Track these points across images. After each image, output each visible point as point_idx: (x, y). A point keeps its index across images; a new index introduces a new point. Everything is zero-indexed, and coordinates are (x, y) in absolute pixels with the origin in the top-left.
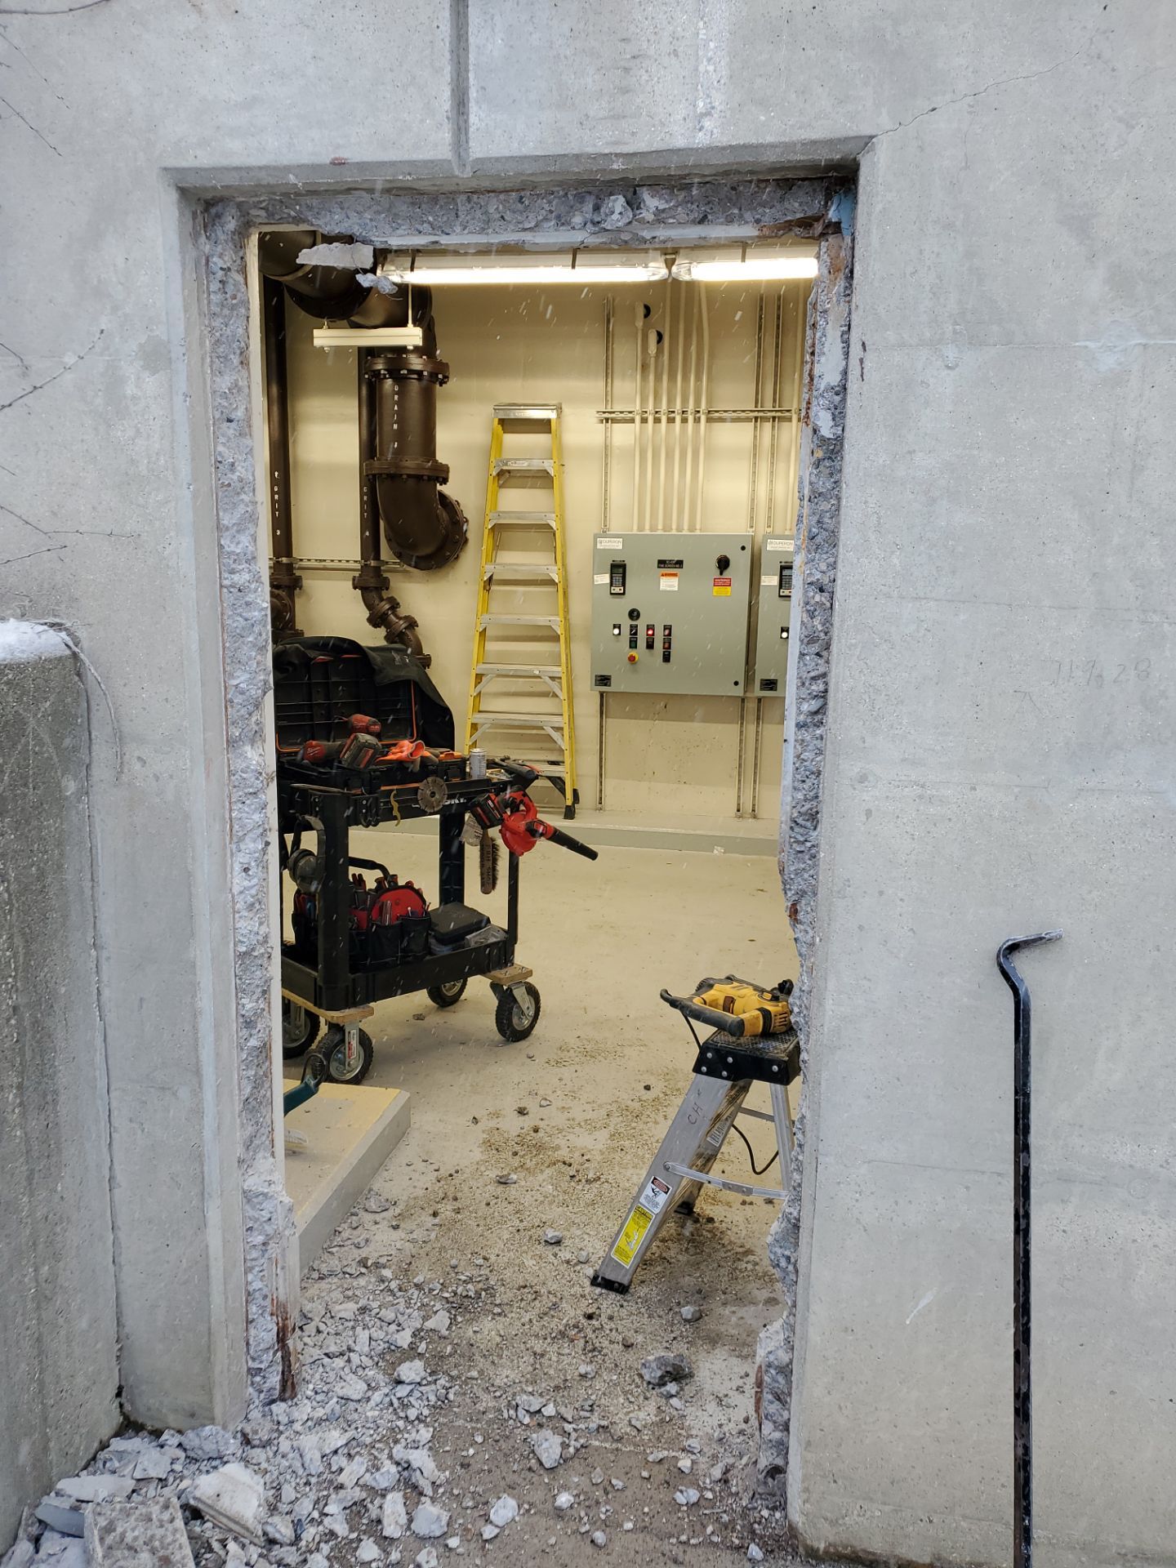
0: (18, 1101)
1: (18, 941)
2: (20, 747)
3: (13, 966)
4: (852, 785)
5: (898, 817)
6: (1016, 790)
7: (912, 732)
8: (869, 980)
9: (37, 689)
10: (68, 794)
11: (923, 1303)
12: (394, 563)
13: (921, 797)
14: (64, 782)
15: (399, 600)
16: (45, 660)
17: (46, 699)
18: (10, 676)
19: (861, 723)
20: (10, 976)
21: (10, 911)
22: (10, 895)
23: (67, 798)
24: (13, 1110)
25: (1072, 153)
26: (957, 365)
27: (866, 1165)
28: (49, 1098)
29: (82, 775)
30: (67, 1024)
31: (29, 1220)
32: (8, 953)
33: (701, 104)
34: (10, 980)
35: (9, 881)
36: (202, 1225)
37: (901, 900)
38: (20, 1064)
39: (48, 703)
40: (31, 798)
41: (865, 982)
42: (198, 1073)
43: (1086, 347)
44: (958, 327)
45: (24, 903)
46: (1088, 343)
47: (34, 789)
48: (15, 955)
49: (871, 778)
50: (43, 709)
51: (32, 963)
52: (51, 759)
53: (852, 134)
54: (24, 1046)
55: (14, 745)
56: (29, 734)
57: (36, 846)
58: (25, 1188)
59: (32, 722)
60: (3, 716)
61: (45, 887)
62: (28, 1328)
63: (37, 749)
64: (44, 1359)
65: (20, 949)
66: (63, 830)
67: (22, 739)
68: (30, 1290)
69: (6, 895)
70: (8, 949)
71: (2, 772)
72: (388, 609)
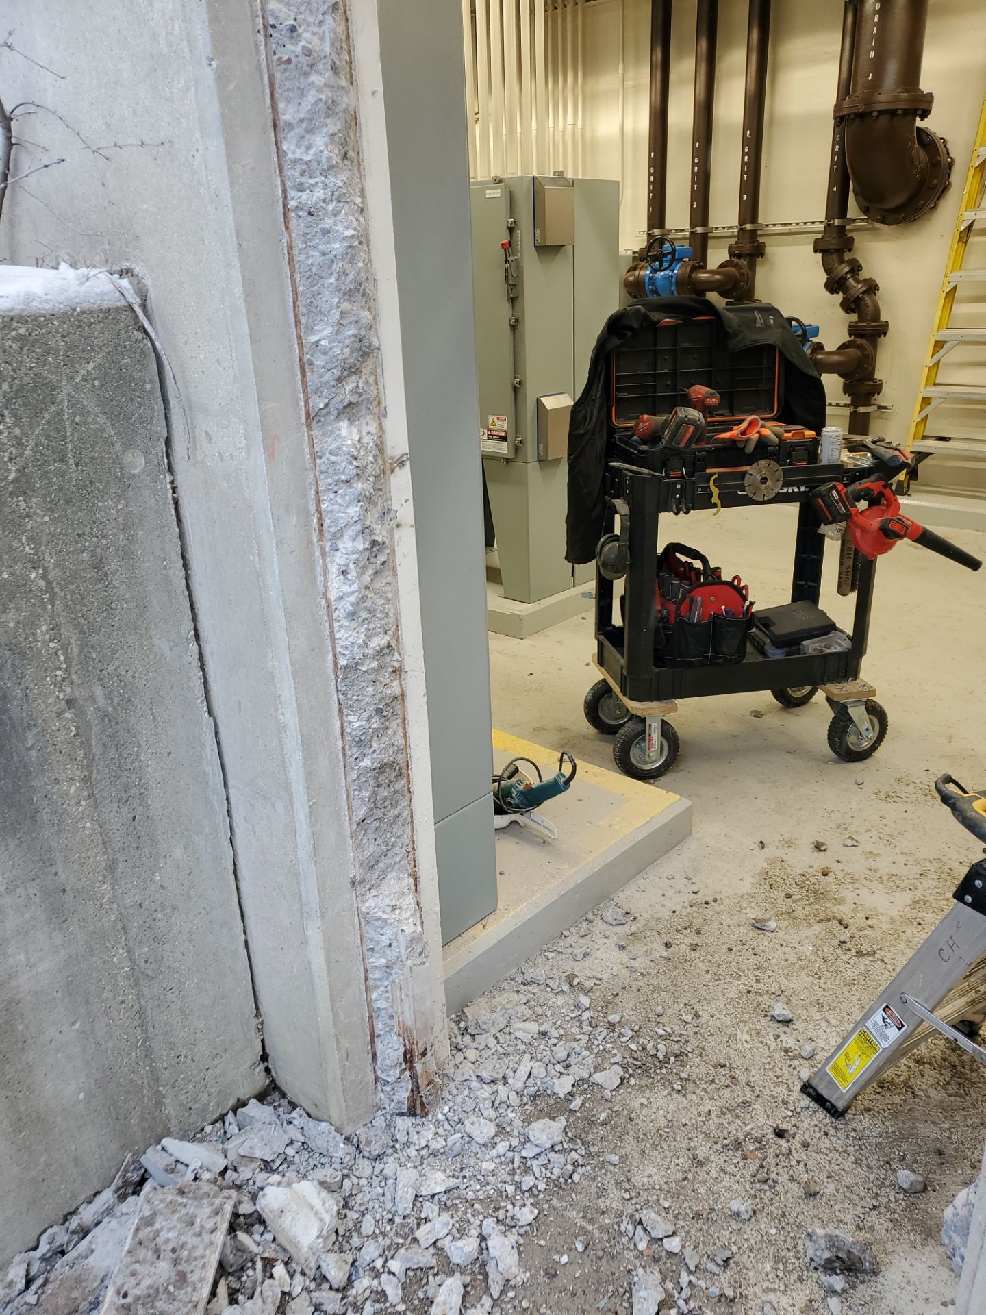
0: (85, 793)
1: (68, 632)
2: (47, 416)
3: (62, 658)
9: (69, 348)
10: (137, 471)
12: (862, 220)
14: (128, 458)
15: (861, 262)
16: (83, 312)
17: (88, 360)
18: (22, 331)
20: (60, 669)
21: (51, 601)
22: (49, 583)
23: (133, 477)
24: (78, 803)
28: (134, 791)
29: (158, 450)
30: (155, 720)
31: (115, 907)
32: (52, 645)
34: (59, 672)
35: (45, 569)
36: (304, 942)
38: (85, 757)
39: (91, 365)
40: (74, 475)
42: (288, 788)
45: (73, 592)
47: (77, 465)
48: (66, 648)
50: (82, 371)
51: (94, 655)
52: (104, 431)
54: (89, 740)
55: (38, 413)
56: (62, 401)
57: (87, 529)
58: (104, 877)
59: (66, 388)
60: (14, 379)
61: (106, 575)
62: (123, 1002)
63: (77, 419)
64: (151, 1029)
65: (72, 641)
66: (130, 512)
67: (53, 408)
68: (123, 968)
69: (42, 583)
70: (52, 641)
71: (19, 444)
72: (847, 273)
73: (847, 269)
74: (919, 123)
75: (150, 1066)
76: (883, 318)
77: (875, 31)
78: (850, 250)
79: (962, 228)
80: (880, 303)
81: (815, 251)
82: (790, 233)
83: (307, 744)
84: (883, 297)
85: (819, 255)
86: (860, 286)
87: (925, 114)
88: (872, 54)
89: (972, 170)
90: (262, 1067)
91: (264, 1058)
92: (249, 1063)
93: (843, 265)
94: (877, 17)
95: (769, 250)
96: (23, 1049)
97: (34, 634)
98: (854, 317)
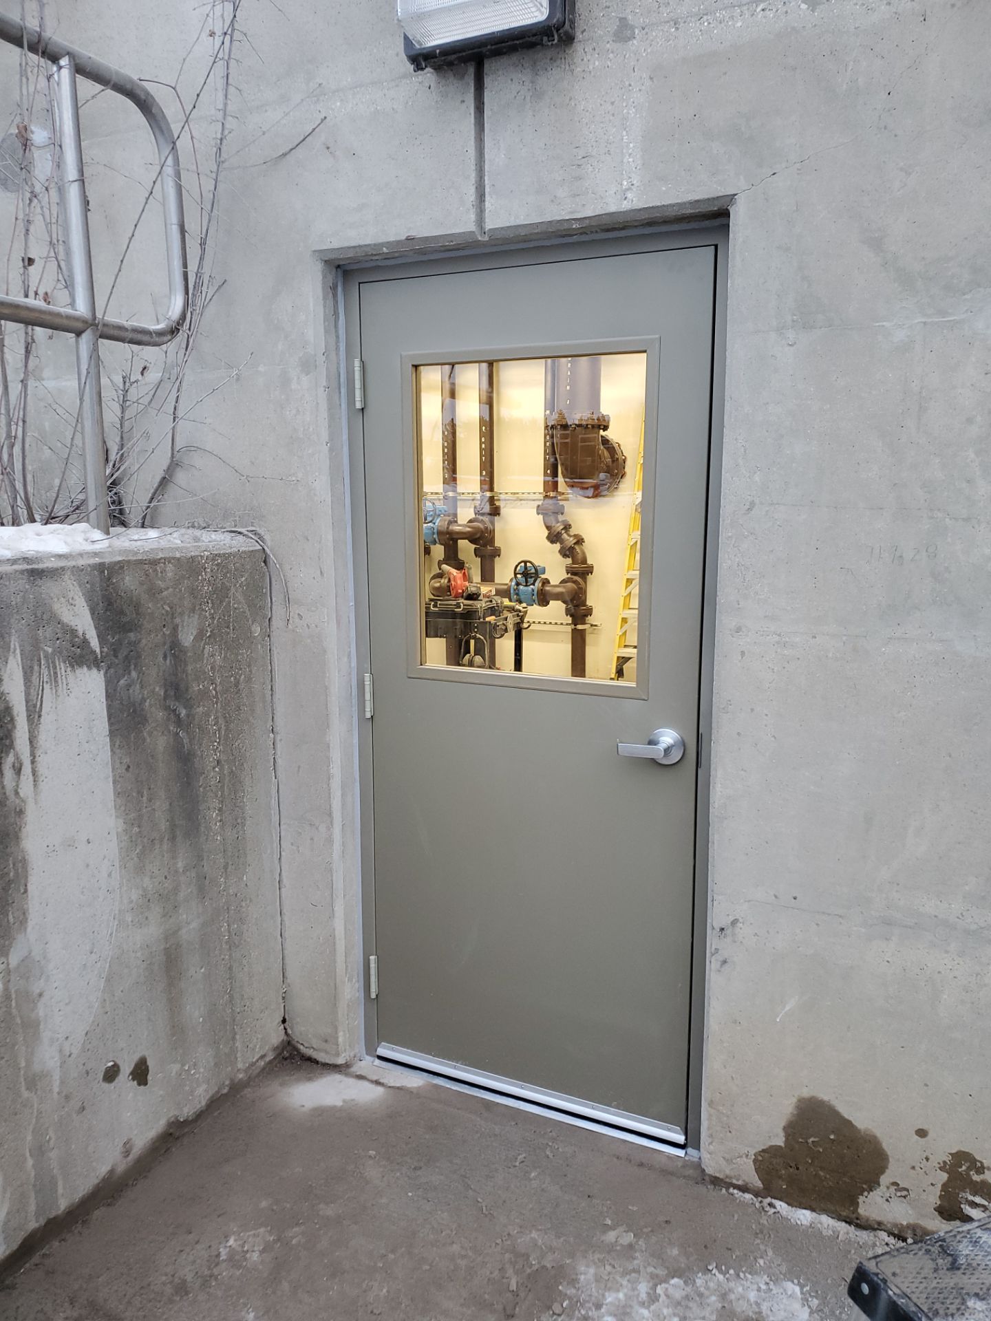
0: (219, 818)
1: (221, 721)
2: (224, 604)
3: (218, 736)
4: (731, 635)
5: (763, 657)
6: (844, 638)
7: (771, 597)
8: (745, 771)
9: (236, 570)
10: (256, 635)
11: (787, 1008)
12: (569, 493)
13: (778, 643)
14: (253, 627)
15: (571, 522)
16: (242, 552)
17: (242, 576)
18: (219, 561)
19: (737, 591)
20: (216, 742)
21: (217, 703)
22: (216, 692)
23: (255, 637)
24: (216, 824)
25: (868, 195)
26: (795, 343)
27: (747, 903)
28: (239, 821)
29: (266, 624)
30: (252, 777)
31: (225, 893)
32: (215, 727)
33: (625, 183)
34: (216, 744)
35: (216, 684)
36: (332, 916)
37: (766, 715)
38: (221, 796)
39: (244, 579)
40: (232, 635)
41: (742, 772)
42: (330, 815)
43: (883, 326)
44: (795, 317)
45: (225, 698)
46: (884, 323)
47: (233, 630)
48: (219, 730)
49: (744, 629)
50: (240, 582)
51: (230, 736)
52: (245, 612)
53: (721, 194)
54: (224, 785)
55: (221, 602)
56: (230, 598)
57: (234, 665)
58: (222, 873)
59: (233, 590)
60: (214, 585)
61: (239, 690)
62: (223, 959)
63: (236, 606)
64: (233, 982)
65: (223, 726)
66: (252, 657)
67: (227, 600)
68: (225, 936)
69: (214, 692)
70: (214, 725)
71: (213, 618)
72: (562, 529)
73: (562, 527)
74: (602, 432)
75: (232, 1008)
76: (589, 562)
77: (569, 373)
78: (562, 514)
79: (637, 503)
80: (586, 551)
81: (538, 514)
82: (518, 498)
83: (343, 787)
84: (587, 547)
85: (541, 517)
86: (572, 539)
87: (606, 428)
88: (568, 388)
89: (639, 466)
90: (282, 1027)
91: (284, 1021)
92: (277, 1021)
93: (559, 524)
94: (569, 365)
95: (503, 511)
96: (180, 978)
97: (208, 721)
98: (569, 561)
